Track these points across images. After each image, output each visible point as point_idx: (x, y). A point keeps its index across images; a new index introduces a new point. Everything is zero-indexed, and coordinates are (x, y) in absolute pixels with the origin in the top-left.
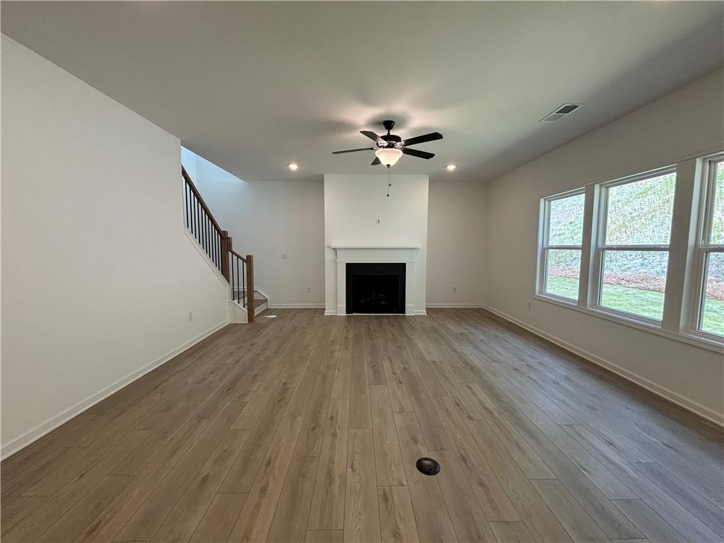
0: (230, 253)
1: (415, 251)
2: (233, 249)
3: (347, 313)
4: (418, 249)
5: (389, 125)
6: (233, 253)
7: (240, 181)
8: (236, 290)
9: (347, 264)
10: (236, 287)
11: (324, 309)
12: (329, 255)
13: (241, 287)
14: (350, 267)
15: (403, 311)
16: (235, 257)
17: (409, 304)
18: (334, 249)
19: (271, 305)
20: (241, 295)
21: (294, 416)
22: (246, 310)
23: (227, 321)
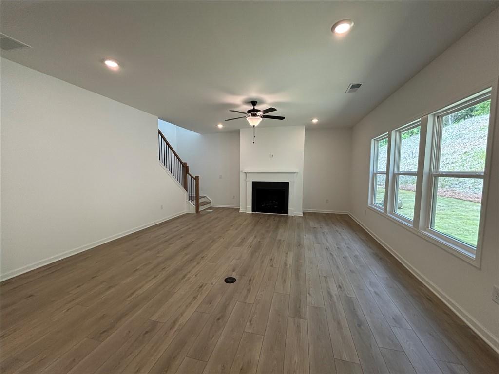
0: (188, 175)
1: (295, 174)
2: (190, 173)
3: (252, 212)
4: (297, 173)
5: (254, 103)
6: (189, 175)
7: (198, 134)
8: (190, 195)
9: (253, 182)
10: (190, 194)
11: (239, 209)
12: (242, 176)
13: (193, 194)
14: (254, 183)
15: (287, 213)
16: (190, 177)
17: (291, 208)
18: (245, 173)
19: (213, 205)
20: (193, 199)
21: (186, 254)
22: (195, 206)
23: (185, 212)
